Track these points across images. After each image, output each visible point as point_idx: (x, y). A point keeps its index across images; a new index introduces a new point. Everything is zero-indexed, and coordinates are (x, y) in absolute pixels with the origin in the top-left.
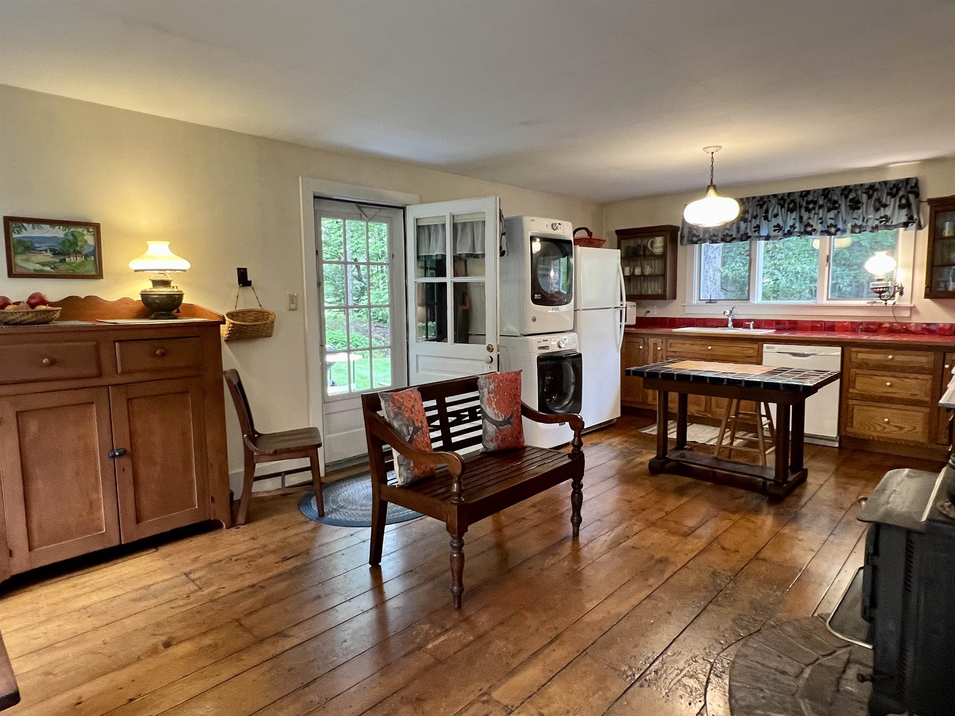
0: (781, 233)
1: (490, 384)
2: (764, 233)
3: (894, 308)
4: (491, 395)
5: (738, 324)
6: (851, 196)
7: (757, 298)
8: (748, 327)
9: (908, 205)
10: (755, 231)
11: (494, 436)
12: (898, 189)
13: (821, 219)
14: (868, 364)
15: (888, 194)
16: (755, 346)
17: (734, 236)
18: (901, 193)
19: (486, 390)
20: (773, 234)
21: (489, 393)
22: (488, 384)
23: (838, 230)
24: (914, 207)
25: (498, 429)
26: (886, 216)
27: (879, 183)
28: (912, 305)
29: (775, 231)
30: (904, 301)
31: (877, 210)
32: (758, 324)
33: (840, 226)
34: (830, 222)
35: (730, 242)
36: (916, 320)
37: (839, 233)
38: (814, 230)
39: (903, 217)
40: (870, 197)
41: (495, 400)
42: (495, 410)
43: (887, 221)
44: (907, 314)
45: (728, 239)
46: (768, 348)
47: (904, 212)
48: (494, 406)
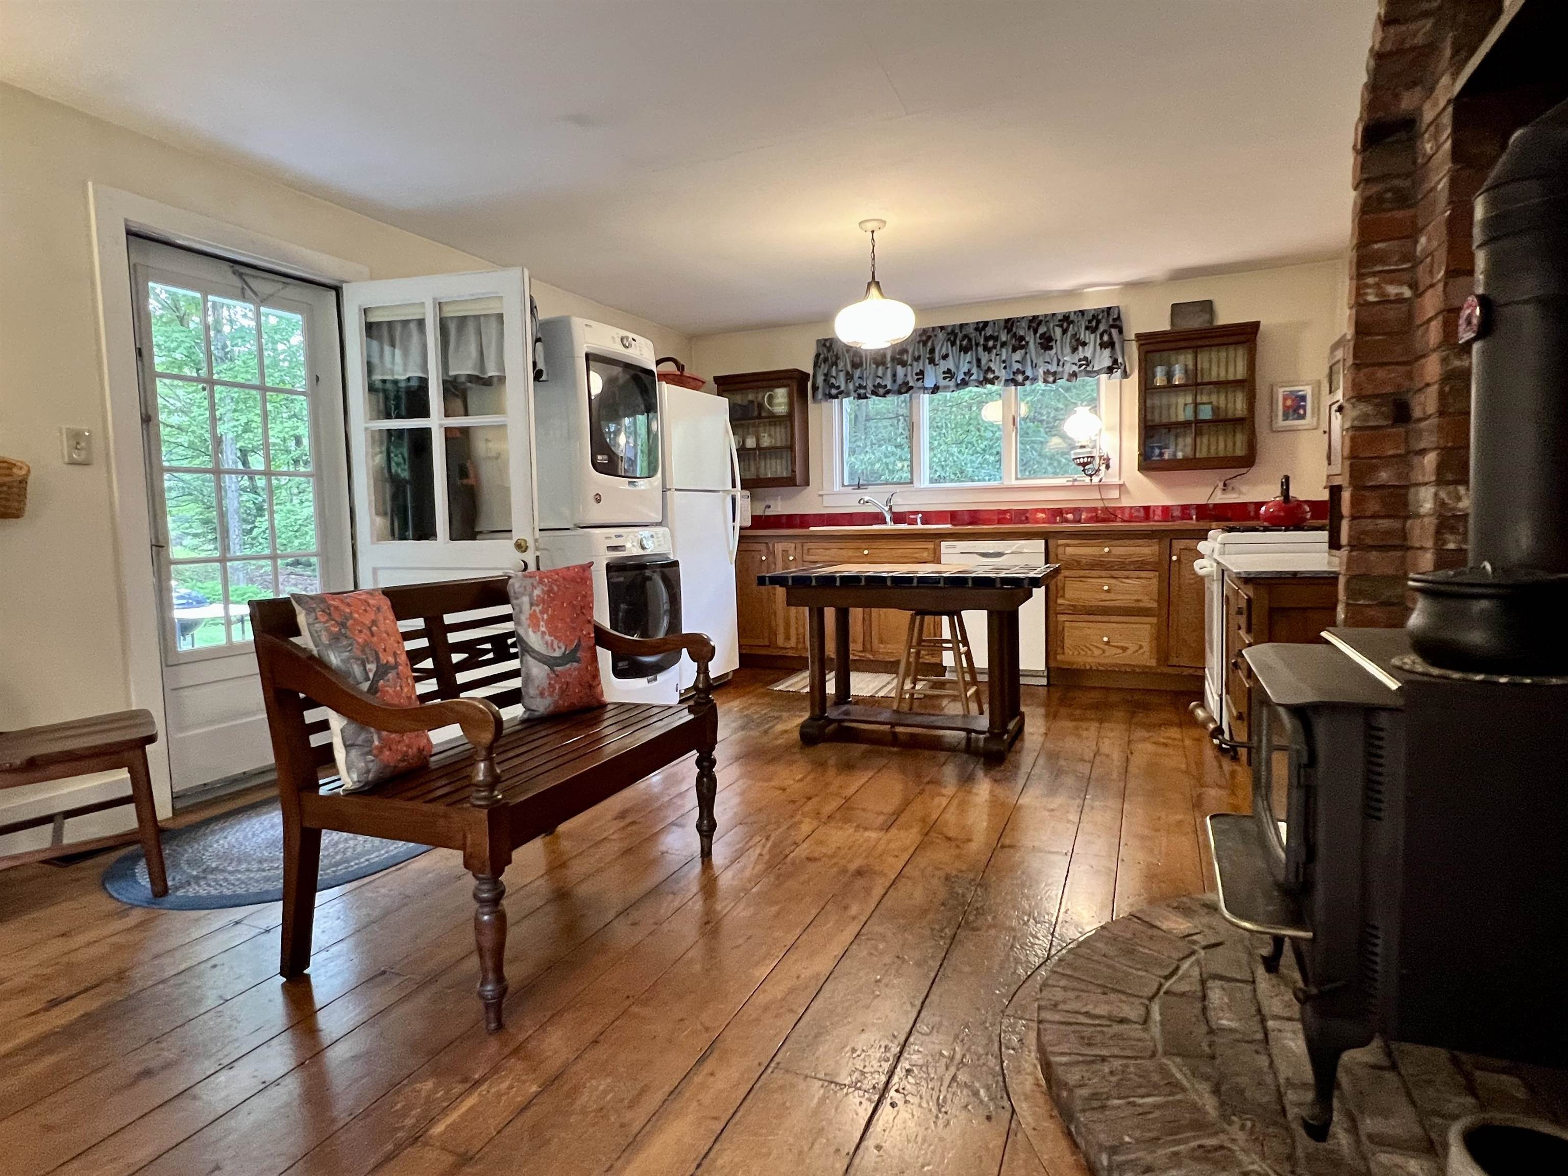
0: (952, 383)
1: (534, 587)
2: (929, 382)
3: (1101, 487)
4: (538, 609)
5: (898, 518)
6: (1042, 330)
7: (923, 480)
8: (914, 522)
9: (1111, 344)
10: (918, 380)
11: (546, 685)
12: (1098, 322)
13: (1004, 362)
14: (1079, 562)
15: (1087, 328)
16: (930, 546)
17: (889, 387)
18: (1102, 328)
19: (525, 599)
20: (942, 383)
21: (532, 605)
22: (529, 588)
23: (1027, 378)
24: (1117, 346)
25: (552, 669)
26: (1086, 359)
27: (1075, 312)
28: (1121, 482)
29: (945, 378)
30: (1110, 477)
31: (1074, 350)
32: (928, 517)
33: (1029, 373)
34: (1016, 366)
35: (884, 396)
36: (1126, 502)
37: (1028, 382)
38: (997, 378)
39: (1104, 359)
40: (1065, 332)
41: (545, 616)
42: (547, 638)
43: (1088, 365)
44: (1115, 494)
45: (881, 391)
46: (947, 547)
47: (1107, 352)
48: (543, 629)
